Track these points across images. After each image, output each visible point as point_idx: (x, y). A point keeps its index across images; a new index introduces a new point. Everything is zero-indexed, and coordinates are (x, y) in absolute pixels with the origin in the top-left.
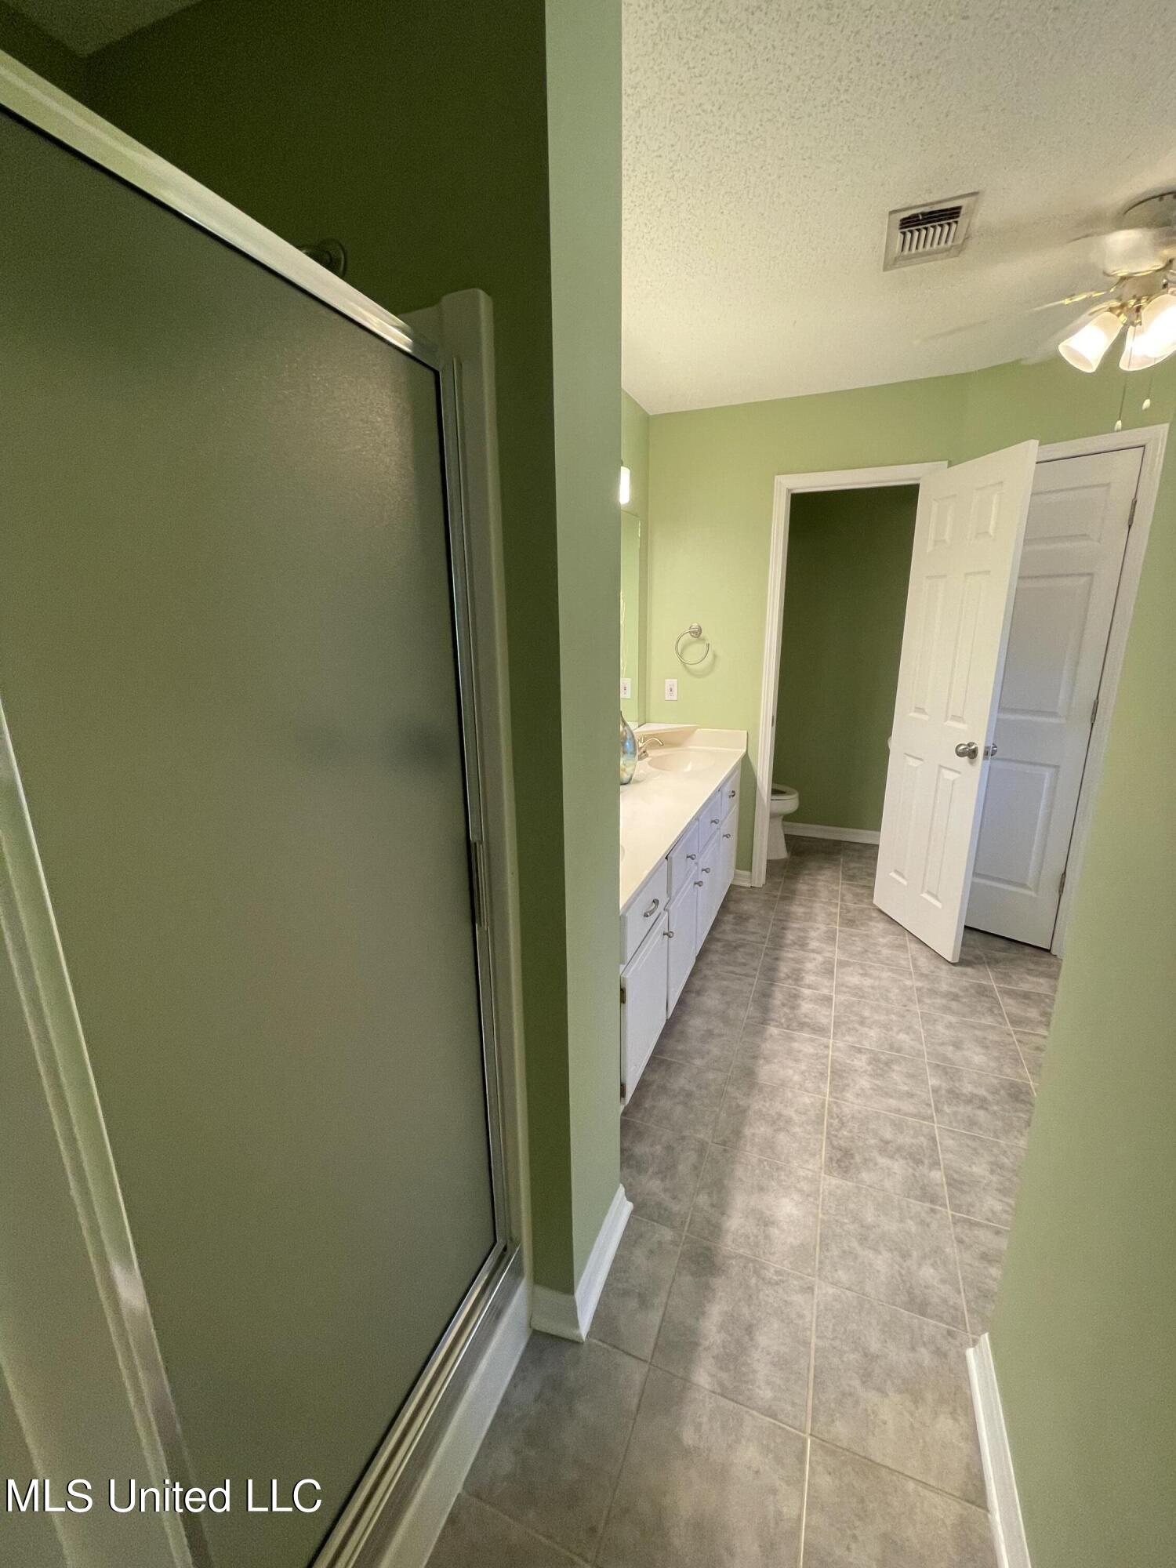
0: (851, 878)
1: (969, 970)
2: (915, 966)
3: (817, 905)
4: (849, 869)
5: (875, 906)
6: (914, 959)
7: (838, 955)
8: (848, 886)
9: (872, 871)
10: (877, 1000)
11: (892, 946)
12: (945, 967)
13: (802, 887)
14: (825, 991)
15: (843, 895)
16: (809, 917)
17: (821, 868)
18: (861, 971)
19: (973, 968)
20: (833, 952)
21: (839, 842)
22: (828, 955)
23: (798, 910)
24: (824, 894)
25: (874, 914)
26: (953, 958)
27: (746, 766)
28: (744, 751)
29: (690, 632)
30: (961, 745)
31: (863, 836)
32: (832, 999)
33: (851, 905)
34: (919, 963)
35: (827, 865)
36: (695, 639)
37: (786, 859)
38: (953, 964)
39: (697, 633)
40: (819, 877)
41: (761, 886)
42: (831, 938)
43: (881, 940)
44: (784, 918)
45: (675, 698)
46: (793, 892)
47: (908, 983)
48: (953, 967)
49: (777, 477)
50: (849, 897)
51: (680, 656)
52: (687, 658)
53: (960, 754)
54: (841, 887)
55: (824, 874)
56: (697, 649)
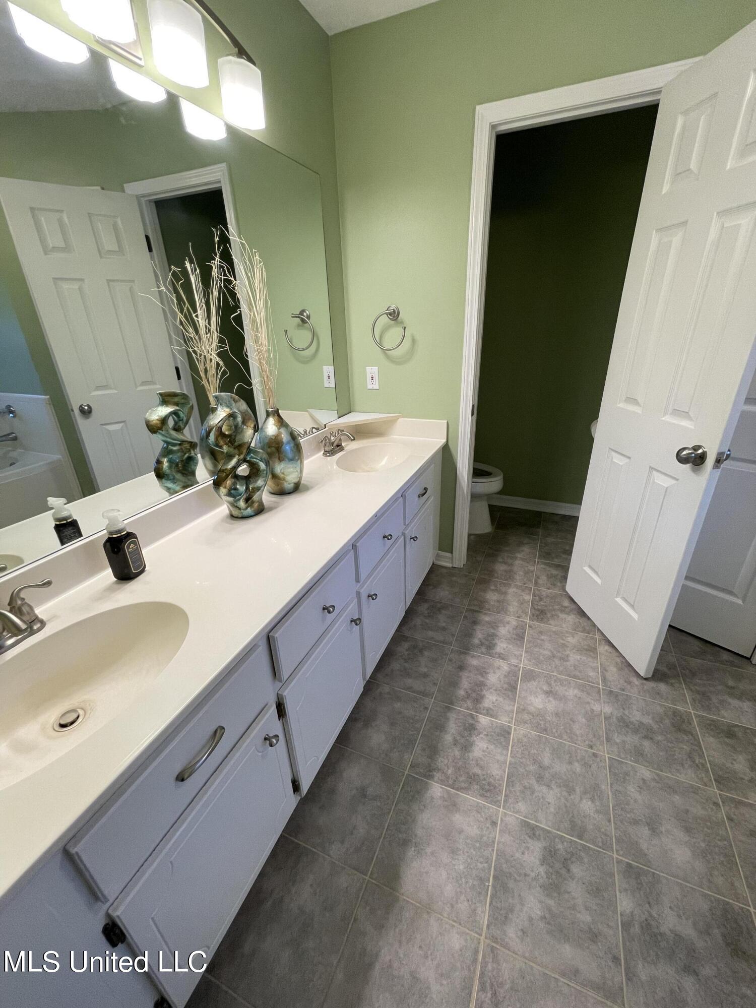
0: (546, 555)
1: (662, 687)
2: (604, 680)
3: (512, 590)
4: (546, 545)
5: (567, 592)
6: (604, 669)
7: (525, 663)
8: (543, 566)
9: (567, 548)
10: (560, 737)
11: (580, 650)
12: (636, 681)
13: (500, 568)
14: (503, 720)
15: (537, 577)
16: (502, 608)
17: (520, 544)
18: (545, 688)
19: (667, 683)
20: (519, 657)
21: (539, 514)
22: (514, 661)
23: (492, 597)
24: (519, 576)
25: (566, 603)
26: (647, 671)
27: (446, 454)
28: (445, 440)
29: (387, 314)
30: (684, 449)
31: (564, 509)
32: (509, 733)
33: (545, 592)
34: (608, 675)
35: (526, 540)
36: (393, 322)
37: (489, 533)
38: (646, 679)
39: (394, 315)
40: (519, 555)
41: (462, 567)
42: (519, 637)
43: (570, 639)
44: (477, 608)
45: (376, 387)
46: (491, 573)
47: (597, 707)
48: (644, 682)
49: (478, 108)
50: (543, 579)
51: (380, 344)
52: (387, 344)
53: (682, 459)
54: (537, 568)
55: (523, 551)
56: (395, 333)
